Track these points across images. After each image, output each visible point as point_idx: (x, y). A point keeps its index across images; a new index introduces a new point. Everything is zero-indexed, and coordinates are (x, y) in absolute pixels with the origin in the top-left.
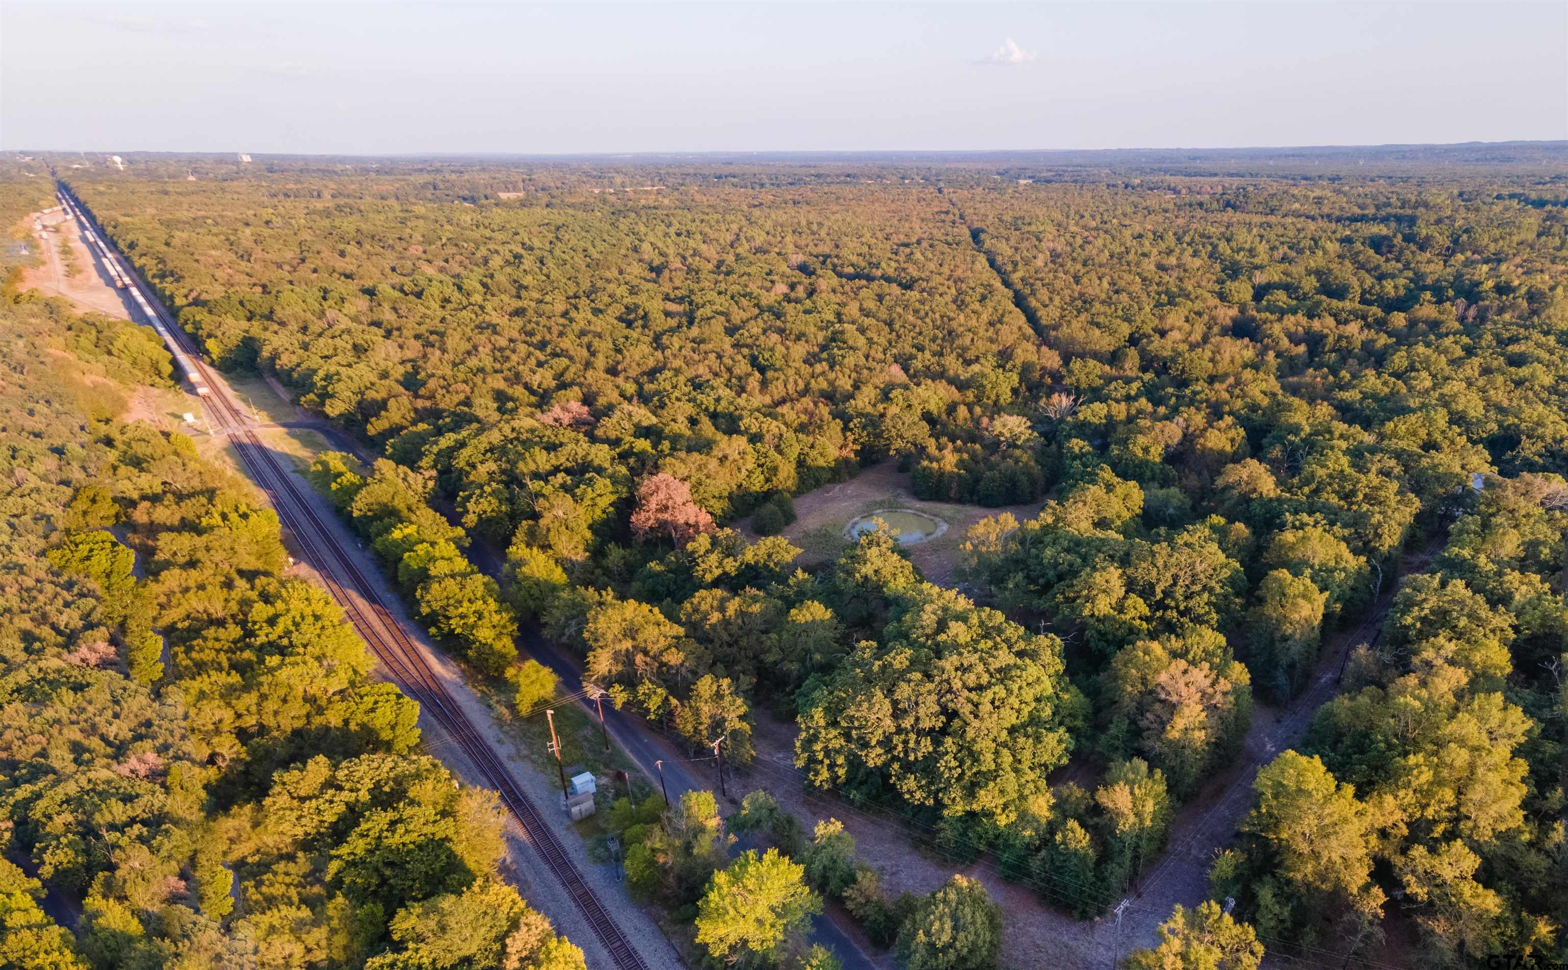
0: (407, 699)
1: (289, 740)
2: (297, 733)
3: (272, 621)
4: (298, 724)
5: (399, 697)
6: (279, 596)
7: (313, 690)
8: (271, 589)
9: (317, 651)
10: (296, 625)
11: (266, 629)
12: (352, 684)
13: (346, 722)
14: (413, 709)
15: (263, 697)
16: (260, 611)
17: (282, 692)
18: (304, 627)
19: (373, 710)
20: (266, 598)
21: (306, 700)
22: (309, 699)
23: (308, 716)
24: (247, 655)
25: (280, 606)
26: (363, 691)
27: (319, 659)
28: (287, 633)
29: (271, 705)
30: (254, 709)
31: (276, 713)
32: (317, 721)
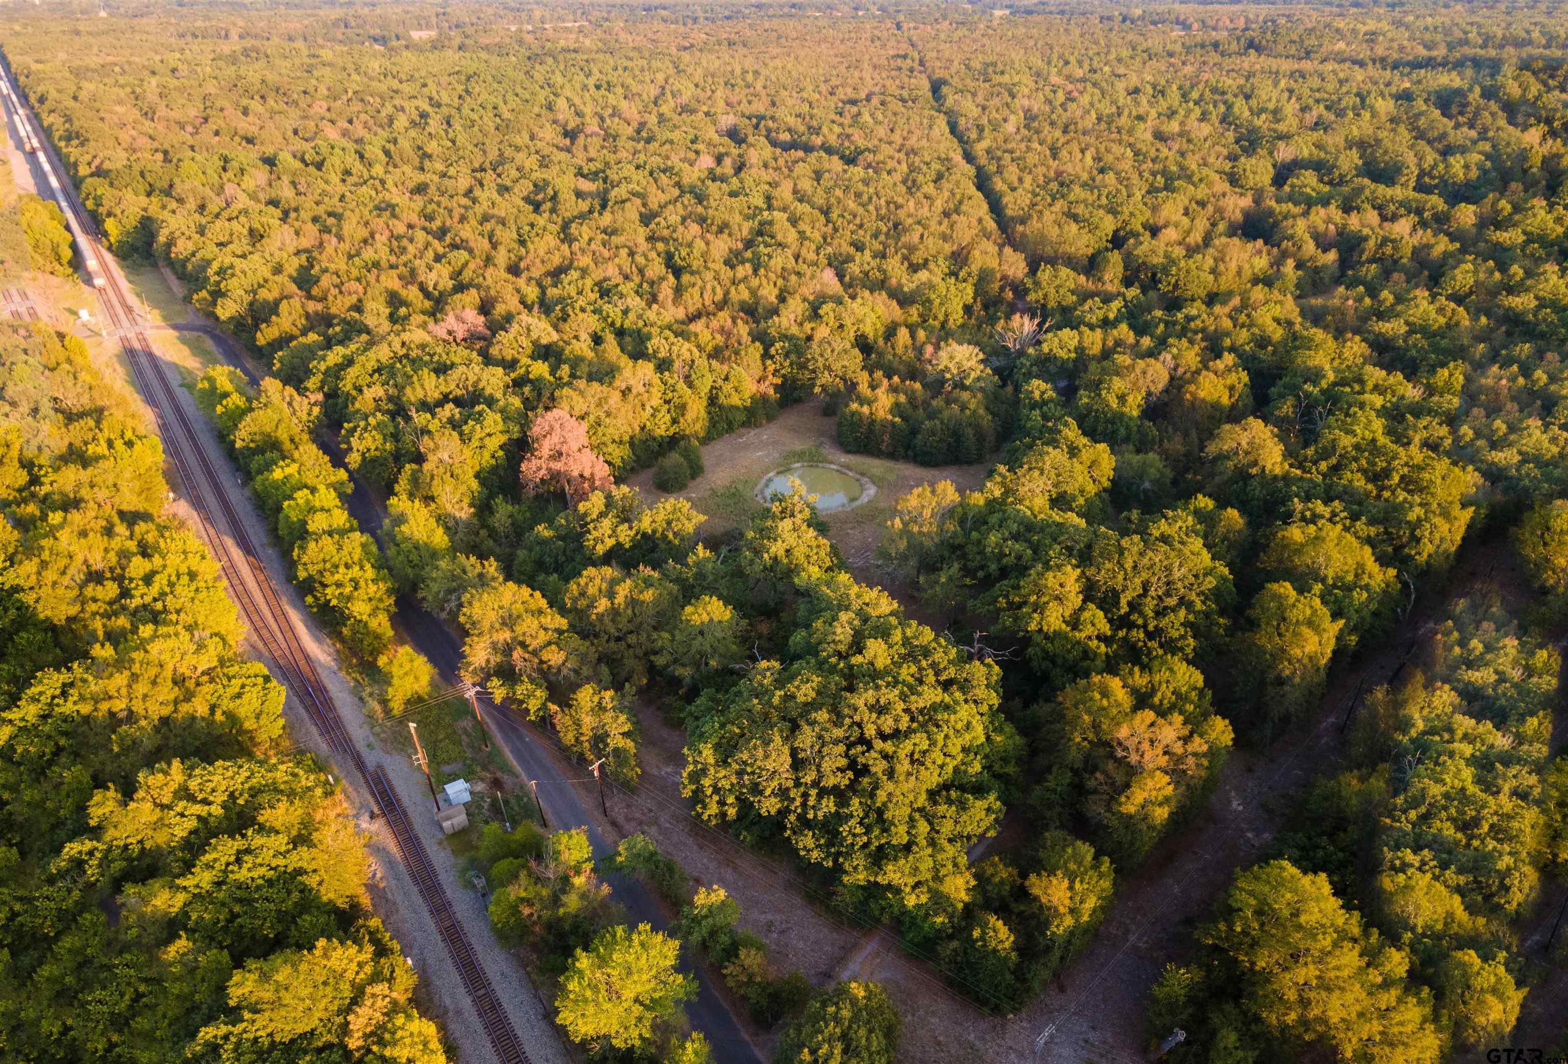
0: (274, 683)
1: (157, 730)
2: (165, 721)
3: (148, 579)
4: (166, 711)
5: (267, 679)
6: (157, 548)
7: (183, 669)
8: (150, 538)
9: (190, 620)
10: (171, 585)
11: (143, 589)
12: (222, 662)
13: (213, 709)
14: (279, 694)
15: (135, 677)
16: (138, 566)
17: (153, 671)
18: (178, 589)
19: (239, 696)
20: (145, 551)
21: (175, 682)
22: (180, 681)
23: (176, 702)
24: (122, 622)
25: (157, 560)
26: (232, 671)
27: (189, 628)
28: (163, 594)
29: (141, 688)
30: (124, 691)
31: (145, 696)
32: (185, 708)
